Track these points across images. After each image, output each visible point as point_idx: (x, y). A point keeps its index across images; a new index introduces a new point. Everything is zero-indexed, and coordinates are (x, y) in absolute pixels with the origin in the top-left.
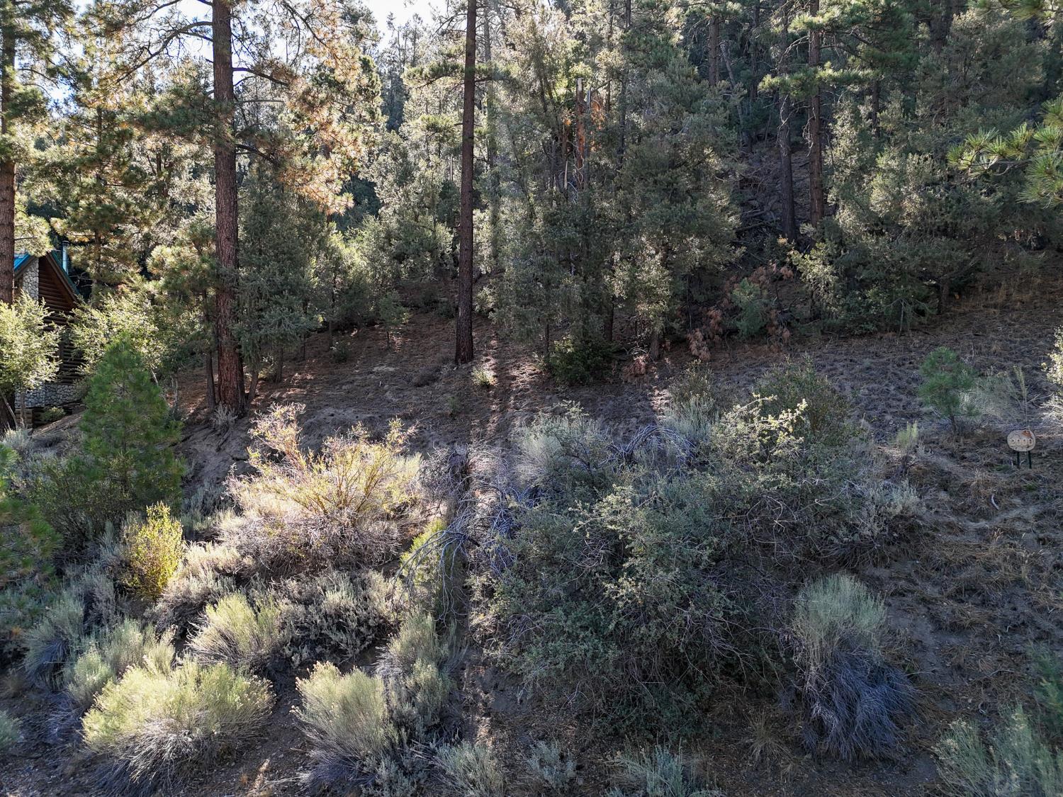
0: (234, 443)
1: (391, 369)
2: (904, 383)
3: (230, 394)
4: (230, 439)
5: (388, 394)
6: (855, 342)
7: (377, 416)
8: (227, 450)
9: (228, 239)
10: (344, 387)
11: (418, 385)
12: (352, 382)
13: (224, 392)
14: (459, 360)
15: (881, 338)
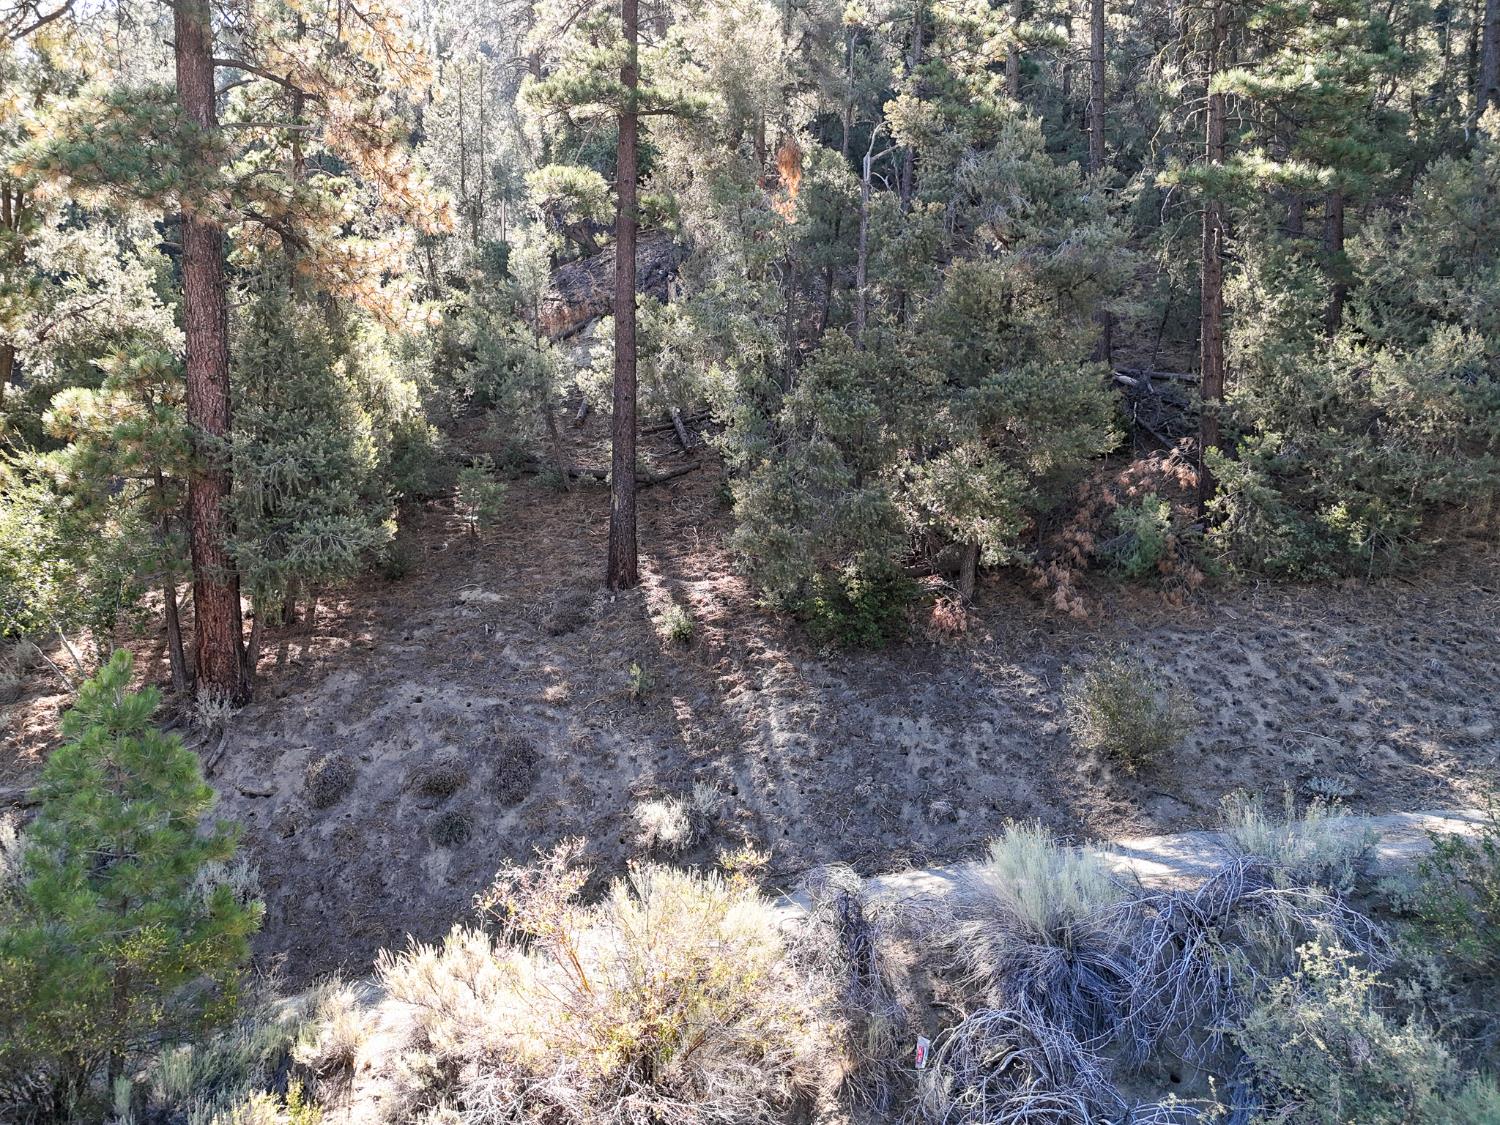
0: (238, 761)
1: (495, 598)
2: (1418, 677)
3: (219, 664)
4: (229, 753)
5: (507, 651)
6: (1303, 592)
7: (506, 703)
8: (228, 776)
9: (213, 381)
10: (416, 633)
11: (555, 633)
12: (429, 624)
13: (208, 661)
14: (615, 583)
15: (1339, 587)
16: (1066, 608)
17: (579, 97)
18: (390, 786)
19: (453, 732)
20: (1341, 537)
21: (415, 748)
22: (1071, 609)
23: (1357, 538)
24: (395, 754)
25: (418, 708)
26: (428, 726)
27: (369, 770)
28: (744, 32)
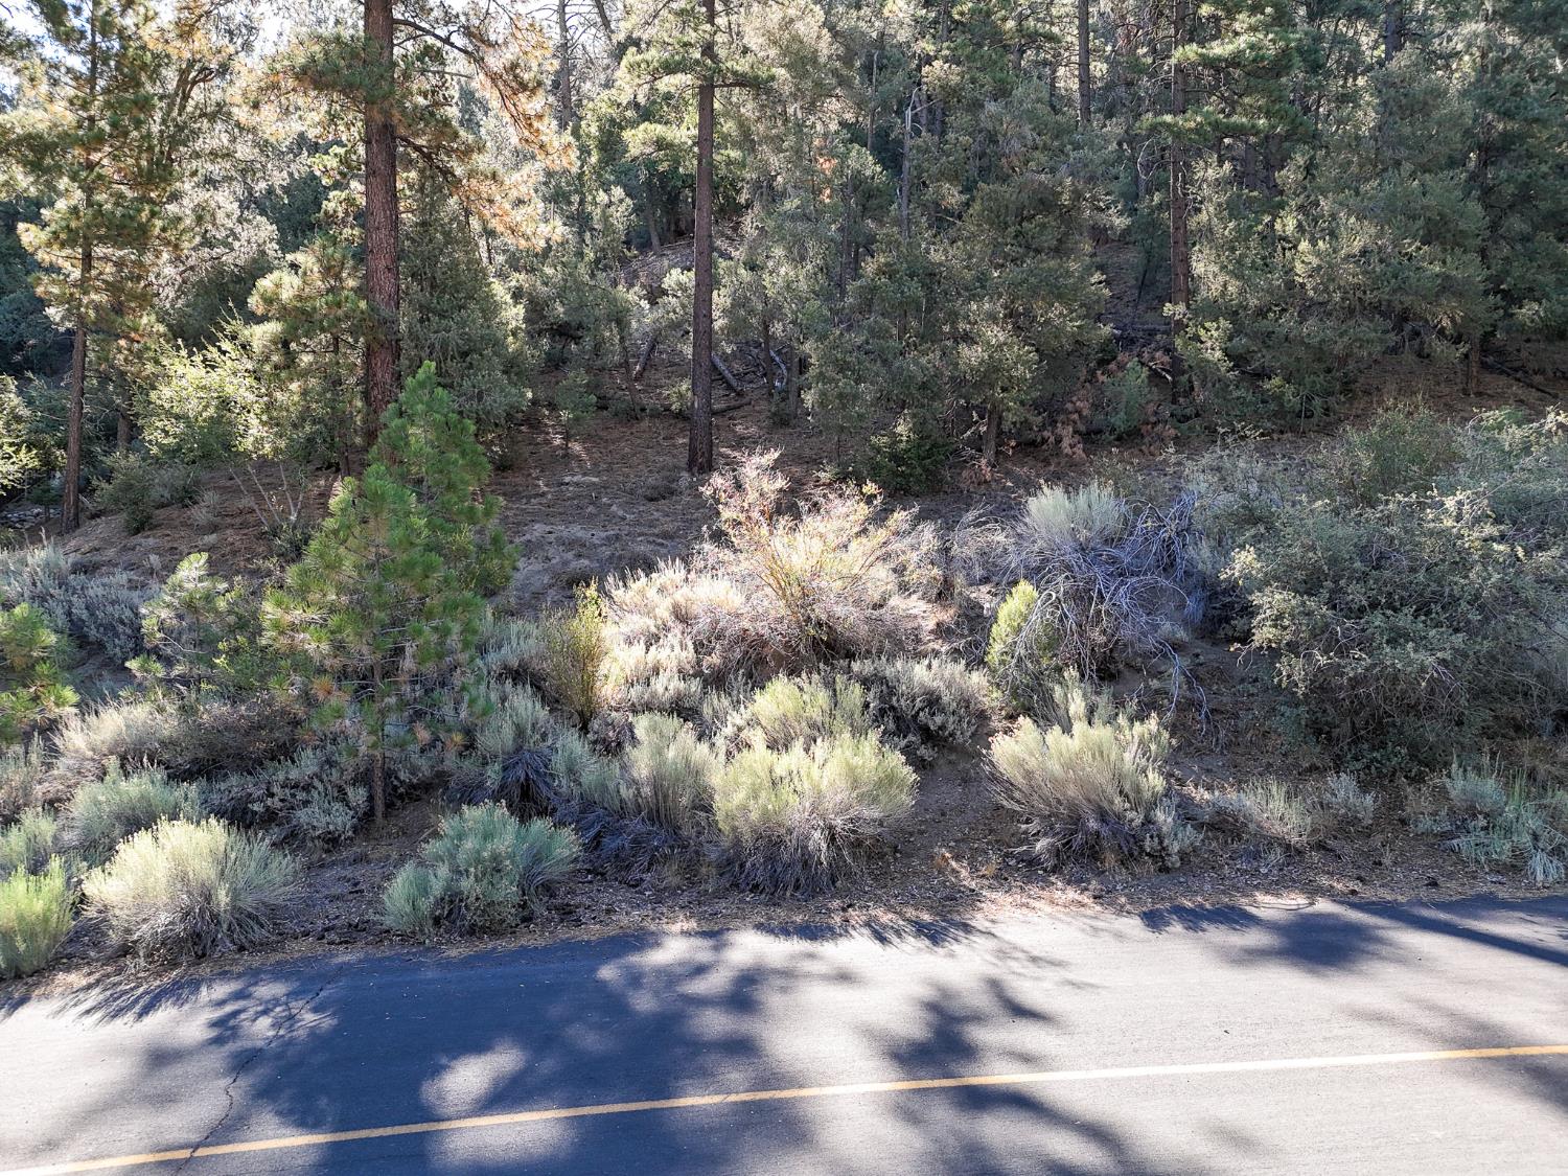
1: (595, 480)
9: (389, 270)
11: (651, 499)
14: (695, 469)
15: (1279, 440)
16: (1070, 452)
17: (670, 68)
18: (538, 584)
19: (583, 551)
20: (1279, 398)
21: (554, 561)
22: (1074, 453)
23: (1289, 395)
24: (538, 566)
25: (552, 537)
26: (561, 548)
27: (517, 575)
28: (800, 27)
